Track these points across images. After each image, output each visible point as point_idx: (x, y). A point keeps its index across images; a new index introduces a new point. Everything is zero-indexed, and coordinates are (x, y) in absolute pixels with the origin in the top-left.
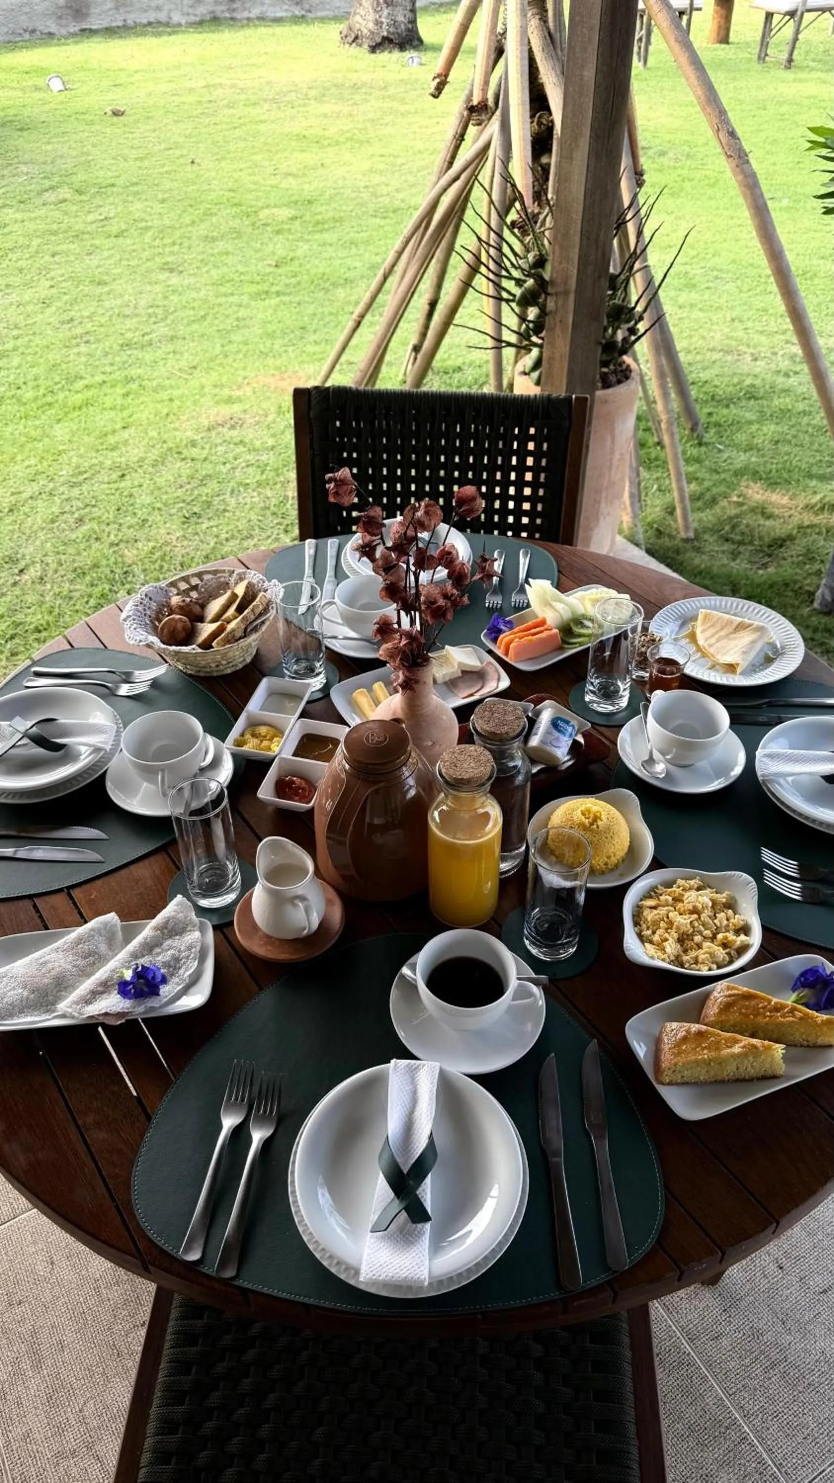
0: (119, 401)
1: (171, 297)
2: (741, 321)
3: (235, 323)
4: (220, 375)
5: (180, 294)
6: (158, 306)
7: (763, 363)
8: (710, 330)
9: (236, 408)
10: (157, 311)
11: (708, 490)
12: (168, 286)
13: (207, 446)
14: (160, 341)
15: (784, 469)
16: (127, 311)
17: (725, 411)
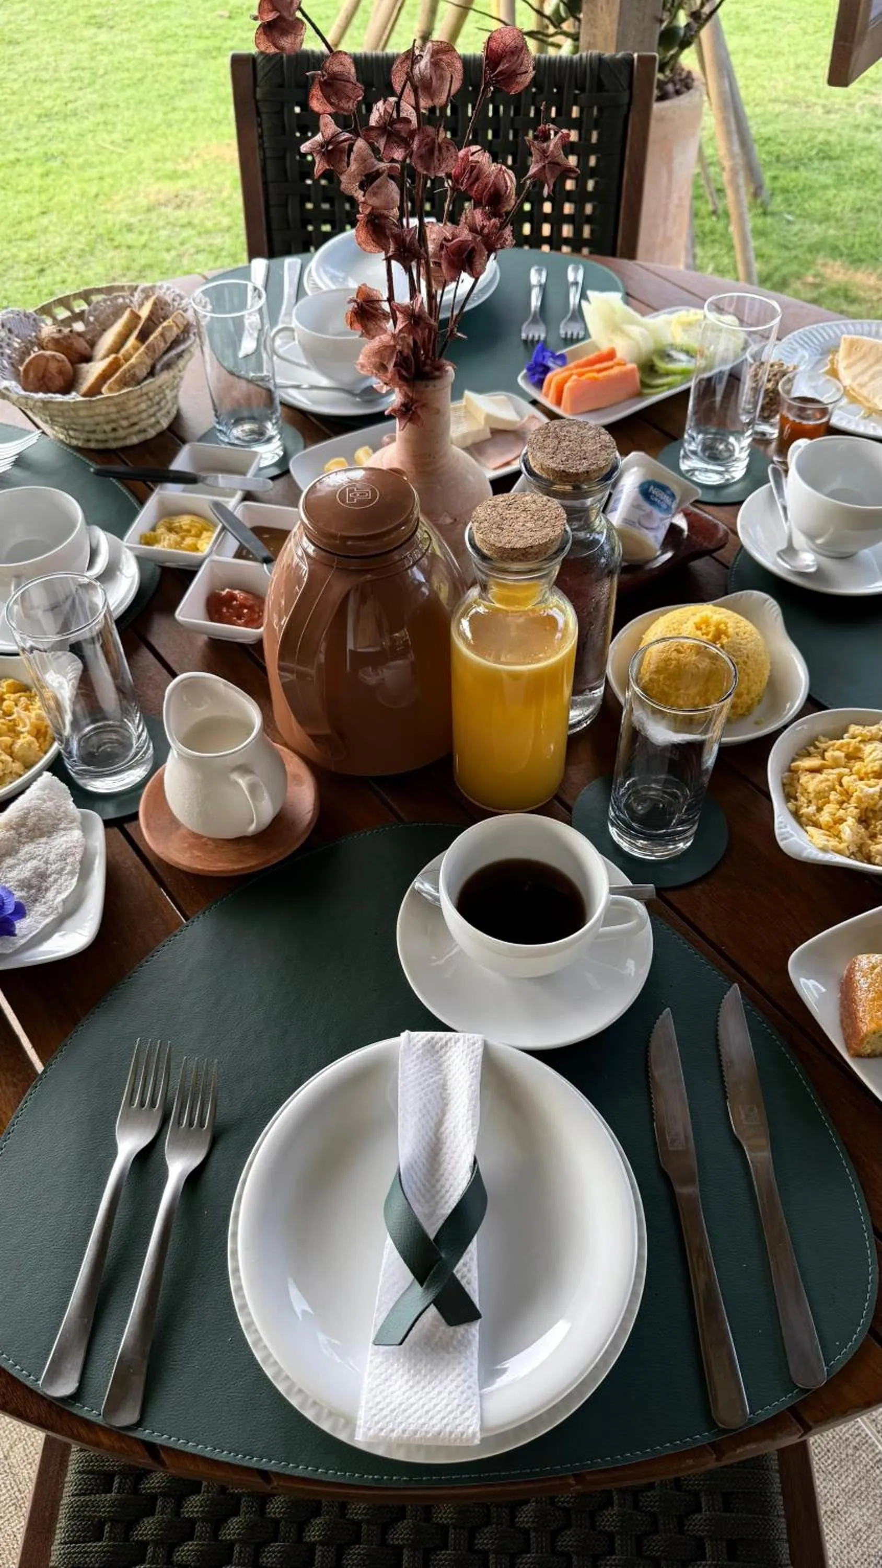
0: (37, 182)
1: (100, 58)
2: (807, 68)
3: (180, 87)
4: (163, 147)
5: (111, 54)
6: (83, 69)
7: (838, 116)
8: (770, 79)
9: (182, 184)
10: (82, 74)
11: (777, 269)
12: (96, 44)
13: (147, 230)
14: (87, 111)
15: (869, 242)
16: (45, 75)
17: (794, 175)
